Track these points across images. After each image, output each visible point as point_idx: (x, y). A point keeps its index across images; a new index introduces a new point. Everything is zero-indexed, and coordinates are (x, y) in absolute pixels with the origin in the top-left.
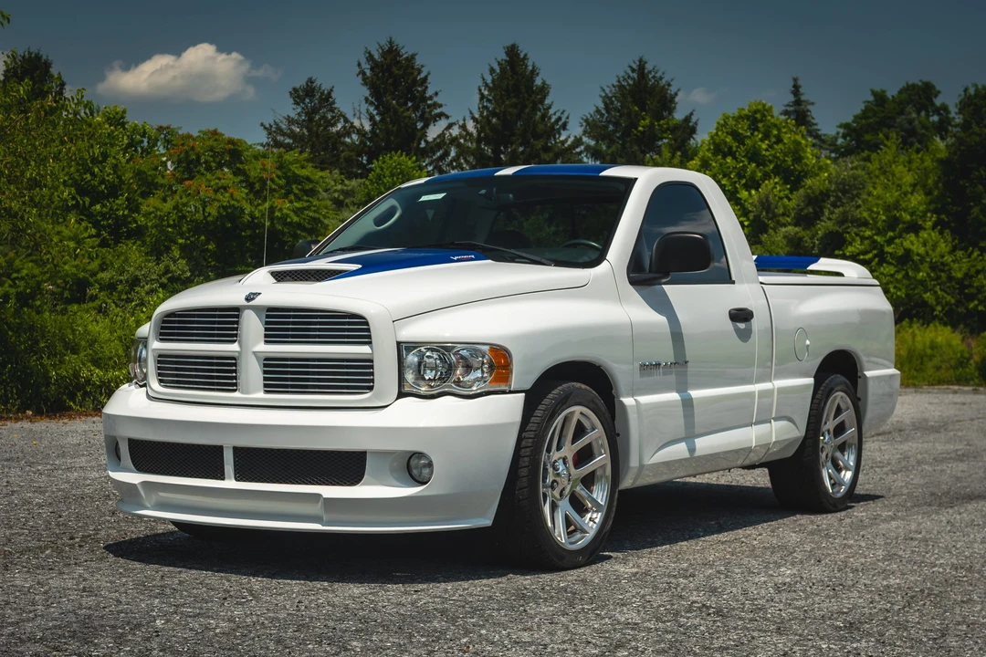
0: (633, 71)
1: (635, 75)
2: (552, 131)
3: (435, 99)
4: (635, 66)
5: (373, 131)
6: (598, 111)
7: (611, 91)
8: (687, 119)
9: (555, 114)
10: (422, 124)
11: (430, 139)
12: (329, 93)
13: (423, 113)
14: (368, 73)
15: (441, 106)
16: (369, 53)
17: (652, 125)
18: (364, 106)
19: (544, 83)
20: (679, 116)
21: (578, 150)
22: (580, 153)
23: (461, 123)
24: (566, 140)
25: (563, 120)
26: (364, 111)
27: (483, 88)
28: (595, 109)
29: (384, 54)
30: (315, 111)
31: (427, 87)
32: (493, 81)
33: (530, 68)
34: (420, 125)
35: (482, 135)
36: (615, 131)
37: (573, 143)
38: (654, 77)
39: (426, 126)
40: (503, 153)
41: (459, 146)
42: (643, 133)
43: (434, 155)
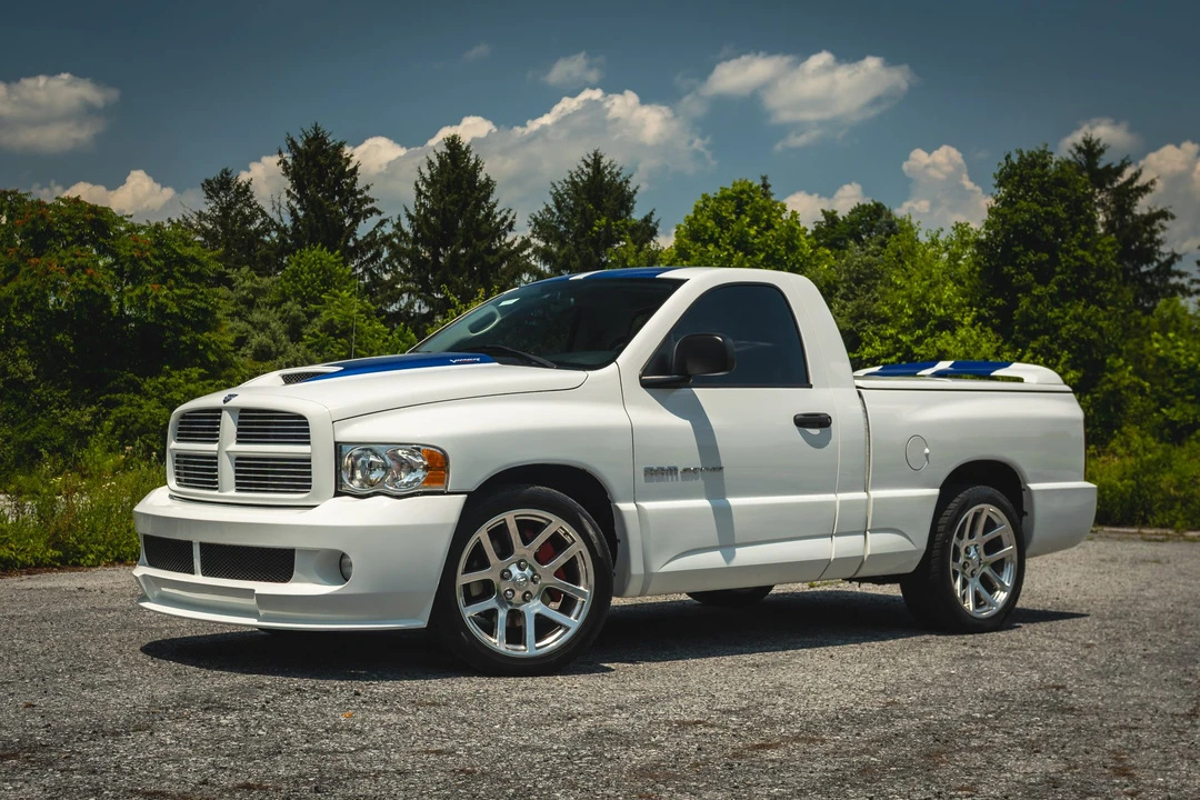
0: (588, 165)
1: (590, 170)
2: (497, 232)
3: (366, 193)
4: (589, 161)
5: (294, 227)
6: (548, 210)
7: (563, 188)
8: (647, 219)
9: (500, 213)
10: (351, 220)
11: (359, 238)
12: (247, 186)
13: (353, 208)
14: (290, 162)
15: (372, 201)
16: (292, 140)
17: (608, 224)
18: (285, 198)
19: (488, 179)
20: (637, 215)
21: (526, 253)
22: (529, 255)
23: (396, 222)
24: (513, 242)
25: (510, 219)
26: (284, 205)
27: (420, 184)
28: (544, 207)
29: (308, 142)
30: (230, 206)
31: (356, 179)
32: (432, 175)
33: (473, 162)
34: (348, 222)
35: (419, 235)
36: (567, 232)
37: (520, 245)
38: (610, 173)
39: (356, 222)
40: (443, 256)
41: (392, 246)
42: (598, 233)
43: (364, 255)
